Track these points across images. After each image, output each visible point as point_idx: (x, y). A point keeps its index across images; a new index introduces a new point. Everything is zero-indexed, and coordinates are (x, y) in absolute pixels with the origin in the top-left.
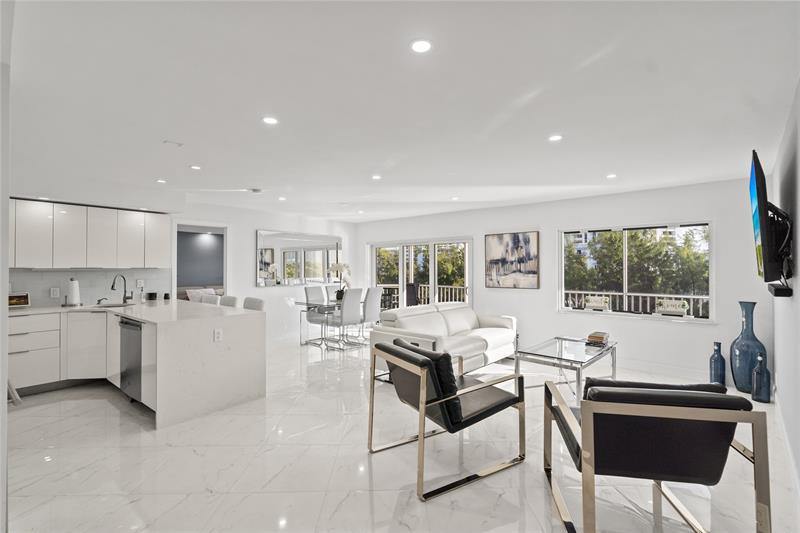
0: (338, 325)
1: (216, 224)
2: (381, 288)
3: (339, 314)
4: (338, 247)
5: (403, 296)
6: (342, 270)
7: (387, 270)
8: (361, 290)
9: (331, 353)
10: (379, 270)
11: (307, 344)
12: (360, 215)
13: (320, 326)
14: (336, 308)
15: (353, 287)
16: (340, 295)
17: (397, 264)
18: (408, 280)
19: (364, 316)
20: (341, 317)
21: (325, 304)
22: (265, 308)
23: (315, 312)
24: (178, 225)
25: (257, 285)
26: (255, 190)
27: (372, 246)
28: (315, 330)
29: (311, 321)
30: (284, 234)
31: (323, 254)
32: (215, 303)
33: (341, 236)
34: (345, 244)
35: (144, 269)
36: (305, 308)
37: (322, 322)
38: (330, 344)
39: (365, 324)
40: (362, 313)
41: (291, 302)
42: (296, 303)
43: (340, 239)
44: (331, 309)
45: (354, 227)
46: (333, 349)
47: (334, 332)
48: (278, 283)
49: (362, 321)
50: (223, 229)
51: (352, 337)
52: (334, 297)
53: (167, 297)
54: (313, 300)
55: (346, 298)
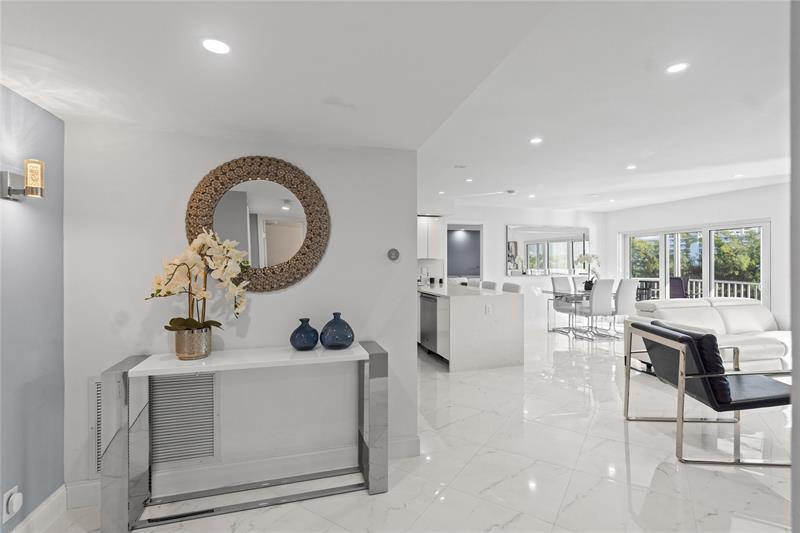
0: (587, 315)
1: (472, 221)
2: (636, 282)
3: (588, 305)
4: (585, 238)
5: (665, 289)
6: (590, 262)
7: (644, 264)
8: (612, 282)
9: (580, 342)
10: (633, 263)
11: (554, 331)
12: (612, 203)
13: (567, 315)
14: (584, 298)
15: (602, 278)
16: (589, 286)
17: (658, 257)
18: (671, 274)
19: (616, 308)
20: (590, 308)
21: (572, 293)
22: (522, 292)
23: (562, 300)
24: (448, 225)
25: (507, 275)
26: (510, 192)
27: (625, 236)
28: (563, 319)
29: (557, 310)
30: (530, 228)
31: (568, 245)
32: (478, 286)
33: (589, 226)
34: (593, 234)
35: (428, 259)
36: (552, 296)
37: (569, 311)
38: (578, 333)
39: (616, 316)
40: (613, 306)
41: (538, 291)
42: (544, 292)
43: (587, 230)
44: (578, 299)
45: (604, 216)
46: (582, 338)
47: (582, 322)
48: (524, 273)
49: (613, 314)
50: (481, 226)
51: (601, 329)
52: (581, 287)
53: (441, 281)
54: (560, 289)
55: (596, 289)
